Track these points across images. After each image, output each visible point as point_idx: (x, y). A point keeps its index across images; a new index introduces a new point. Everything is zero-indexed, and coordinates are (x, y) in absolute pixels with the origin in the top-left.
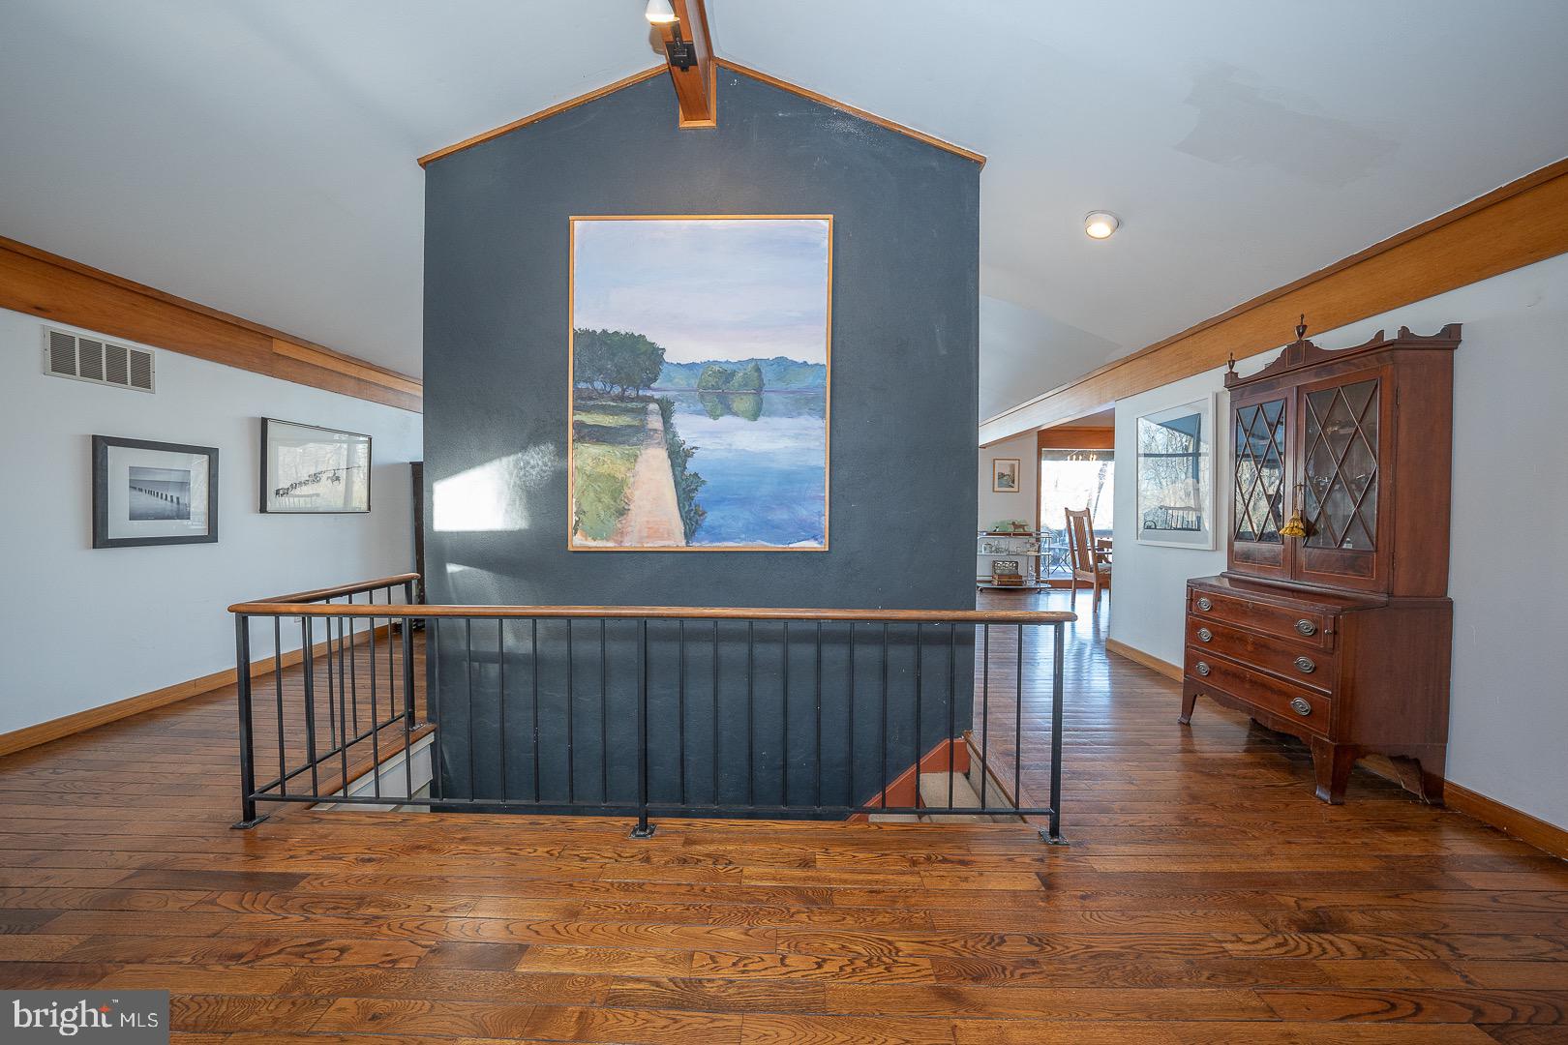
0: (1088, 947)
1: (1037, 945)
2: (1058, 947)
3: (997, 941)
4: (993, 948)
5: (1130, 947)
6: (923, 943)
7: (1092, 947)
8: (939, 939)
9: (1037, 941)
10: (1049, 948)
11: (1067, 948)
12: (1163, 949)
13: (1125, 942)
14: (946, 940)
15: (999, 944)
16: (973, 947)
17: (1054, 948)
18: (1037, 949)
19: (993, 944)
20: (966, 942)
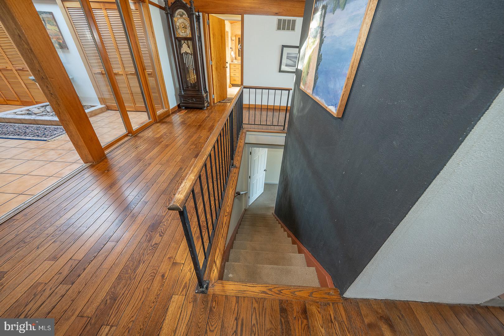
0: (144, 262)
1: (154, 245)
2: (150, 251)
3: (161, 234)
4: (160, 232)
5: (135, 278)
6: (170, 215)
7: (143, 263)
8: (170, 220)
9: (155, 246)
10: (151, 248)
11: (148, 254)
12: (126, 292)
13: (138, 278)
14: (168, 221)
15: (160, 234)
16: (163, 227)
17: (150, 250)
18: (153, 244)
19: (161, 233)
20: (165, 226)
